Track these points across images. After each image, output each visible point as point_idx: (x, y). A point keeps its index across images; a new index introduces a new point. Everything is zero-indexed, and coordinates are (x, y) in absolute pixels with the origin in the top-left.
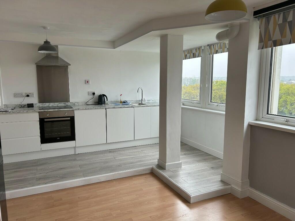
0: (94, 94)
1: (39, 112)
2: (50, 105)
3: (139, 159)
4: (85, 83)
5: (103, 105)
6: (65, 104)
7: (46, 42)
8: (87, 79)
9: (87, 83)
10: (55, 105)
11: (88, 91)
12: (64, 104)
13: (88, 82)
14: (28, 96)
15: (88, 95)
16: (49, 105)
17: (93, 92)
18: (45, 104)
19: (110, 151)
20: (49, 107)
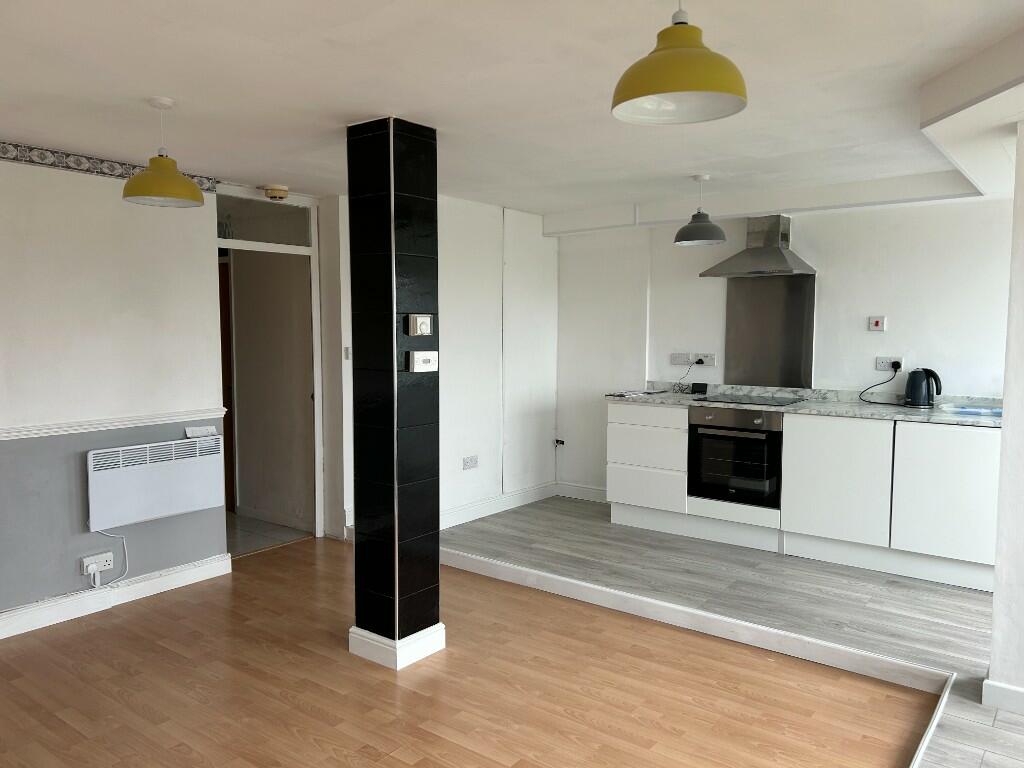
0: (896, 366)
1: (691, 408)
2: (754, 394)
3: (948, 638)
4: (866, 327)
5: (924, 410)
6: (795, 393)
7: (699, 217)
8: (876, 313)
9: (873, 327)
10: (766, 395)
11: (879, 356)
12: (793, 392)
13: (877, 324)
14: (700, 362)
15: (876, 368)
16: (751, 391)
17: (893, 361)
18: (739, 387)
19: (894, 581)
20: (750, 398)
